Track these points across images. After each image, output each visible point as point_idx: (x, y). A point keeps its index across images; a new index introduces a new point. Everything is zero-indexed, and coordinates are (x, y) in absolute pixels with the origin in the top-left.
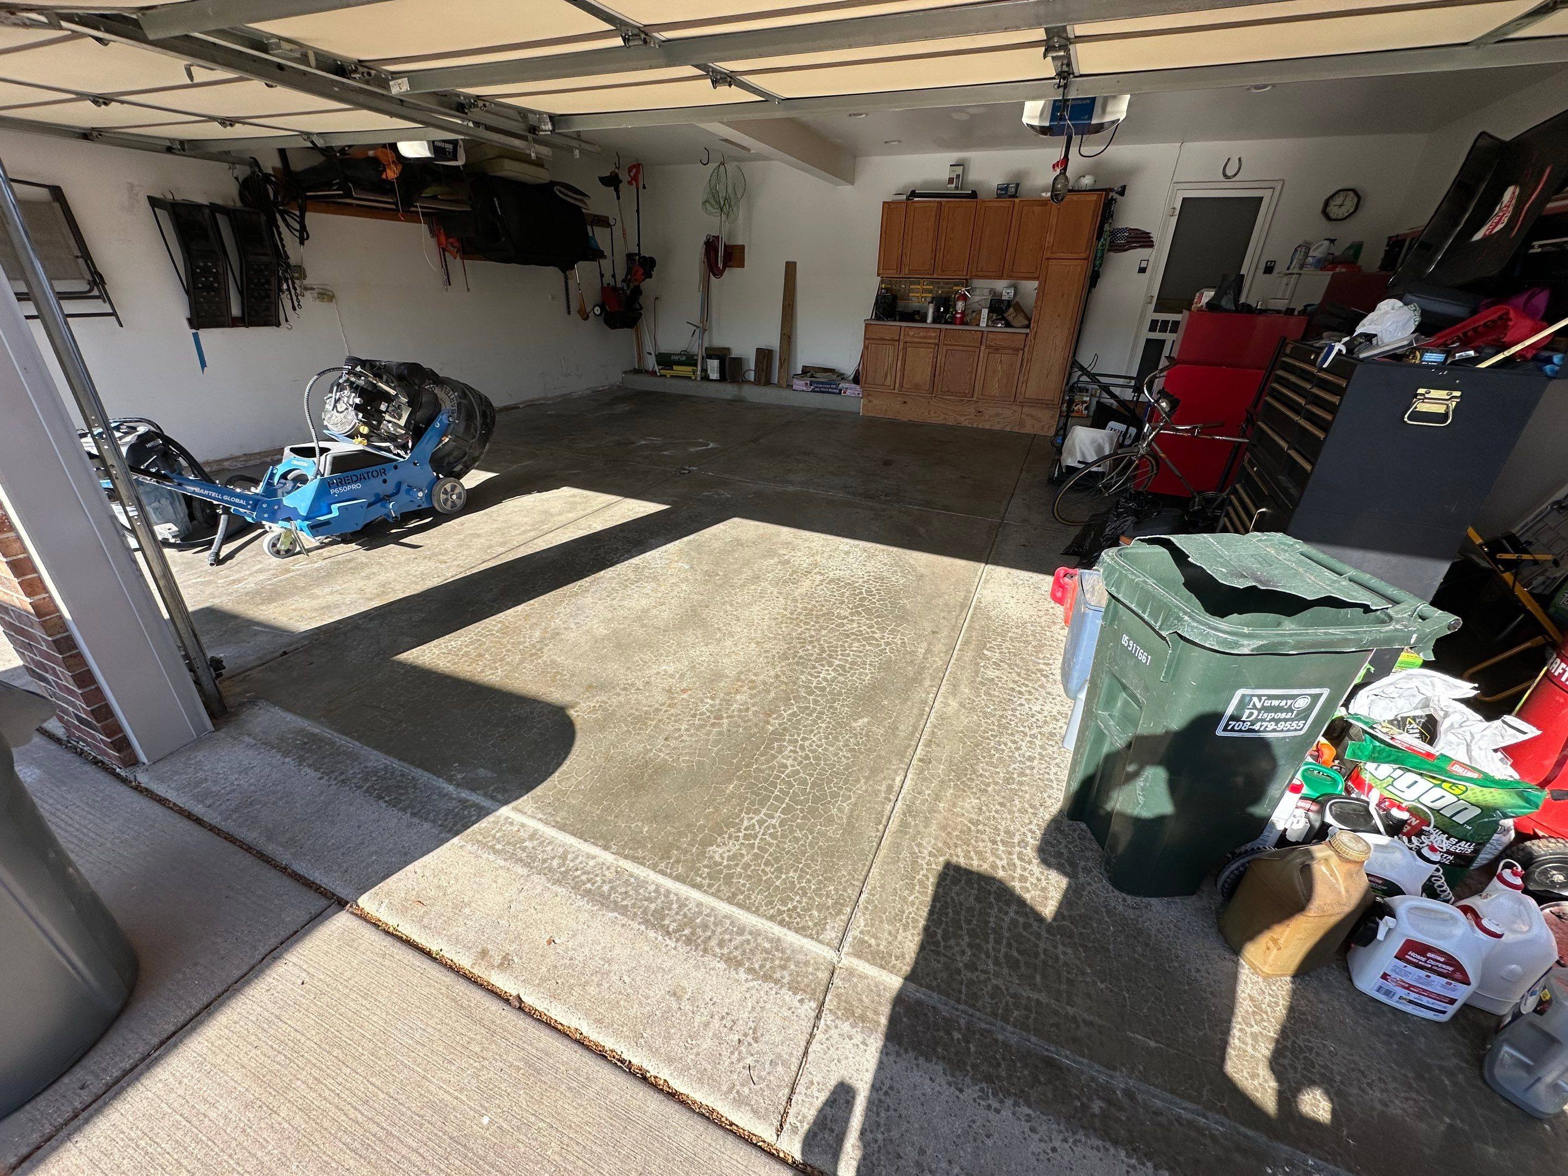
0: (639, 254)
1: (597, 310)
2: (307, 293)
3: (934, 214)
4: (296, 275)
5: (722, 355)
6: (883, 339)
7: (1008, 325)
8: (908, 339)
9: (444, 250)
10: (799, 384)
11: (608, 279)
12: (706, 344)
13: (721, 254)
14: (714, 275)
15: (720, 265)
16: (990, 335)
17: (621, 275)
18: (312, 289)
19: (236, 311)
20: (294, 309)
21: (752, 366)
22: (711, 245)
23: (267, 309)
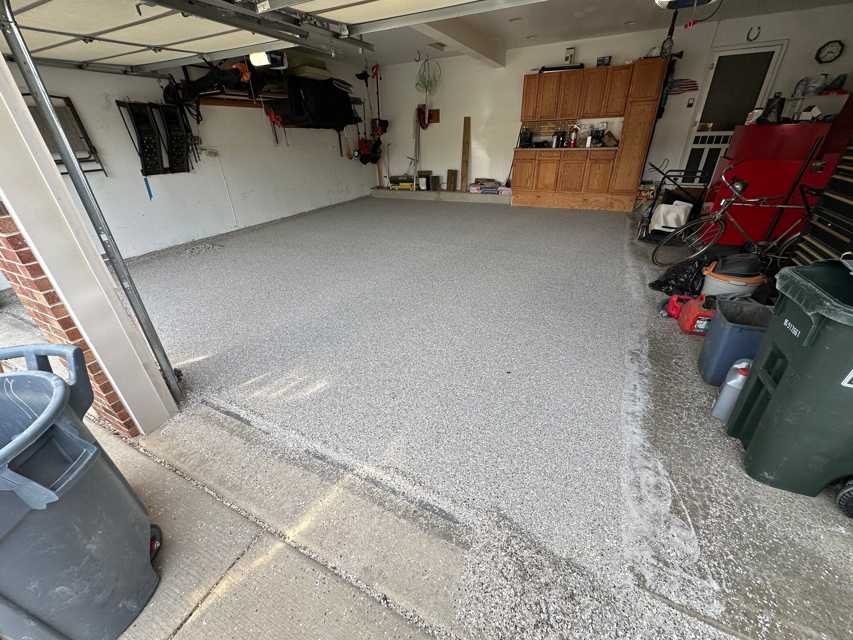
0: (379, 119)
1: (356, 154)
2: (203, 152)
3: (556, 80)
4: (197, 142)
5: (427, 175)
6: (525, 159)
7: (603, 146)
8: (540, 159)
9: (274, 123)
10: (474, 189)
11: (362, 136)
12: (418, 170)
13: (427, 115)
14: (423, 128)
15: (427, 122)
16: (593, 153)
17: (369, 132)
18: (206, 150)
19: (166, 165)
20: (197, 162)
21: (445, 180)
22: (421, 111)
23: (183, 162)
